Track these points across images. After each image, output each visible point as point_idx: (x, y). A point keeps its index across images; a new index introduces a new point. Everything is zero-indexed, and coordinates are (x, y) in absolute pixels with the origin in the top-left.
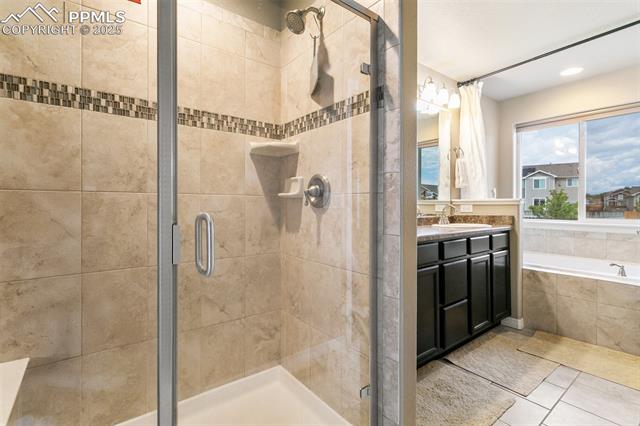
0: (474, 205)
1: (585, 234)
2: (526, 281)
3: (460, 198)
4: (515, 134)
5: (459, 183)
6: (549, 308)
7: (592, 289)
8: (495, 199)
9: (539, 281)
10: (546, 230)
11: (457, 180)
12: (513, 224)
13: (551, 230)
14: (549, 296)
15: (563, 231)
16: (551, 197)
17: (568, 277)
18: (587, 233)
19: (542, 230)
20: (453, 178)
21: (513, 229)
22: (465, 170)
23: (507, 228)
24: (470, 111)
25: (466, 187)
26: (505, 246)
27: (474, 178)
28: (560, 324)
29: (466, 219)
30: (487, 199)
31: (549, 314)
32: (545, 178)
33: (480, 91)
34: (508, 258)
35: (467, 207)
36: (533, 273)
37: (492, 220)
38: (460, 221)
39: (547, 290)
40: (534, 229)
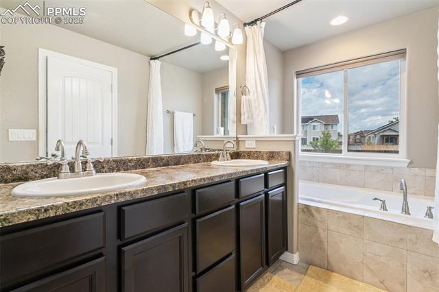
0: (256, 141)
1: (348, 166)
2: (302, 216)
3: (247, 134)
4: (295, 80)
5: (244, 120)
6: (321, 242)
7: (359, 224)
8: (275, 134)
9: (313, 216)
10: (319, 163)
11: (242, 117)
12: (290, 159)
13: (323, 163)
14: (321, 231)
15: (331, 163)
16: (322, 136)
17: (337, 212)
18: (350, 165)
19: (316, 162)
20: (239, 114)
21: (290, 165)
22: (250, 106)
23: (284, 163)
24: (255, 50)
25: (251, 123)
26: (282, 182)
27: (258, 115)
28: (330, 259)
29: (250, 155)
30: (268, 135)
31: (321, 248)
32: (319, 124)
33: (263, 30)
34: (285, 194)
35: (249, 142)
36: (307, 207)
37: (271, 156)
38: (244, 157)
39: (319, 224)
40: (310, 162)
